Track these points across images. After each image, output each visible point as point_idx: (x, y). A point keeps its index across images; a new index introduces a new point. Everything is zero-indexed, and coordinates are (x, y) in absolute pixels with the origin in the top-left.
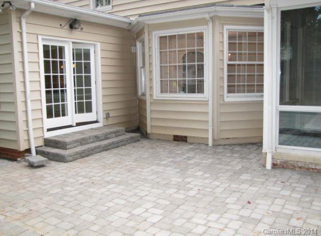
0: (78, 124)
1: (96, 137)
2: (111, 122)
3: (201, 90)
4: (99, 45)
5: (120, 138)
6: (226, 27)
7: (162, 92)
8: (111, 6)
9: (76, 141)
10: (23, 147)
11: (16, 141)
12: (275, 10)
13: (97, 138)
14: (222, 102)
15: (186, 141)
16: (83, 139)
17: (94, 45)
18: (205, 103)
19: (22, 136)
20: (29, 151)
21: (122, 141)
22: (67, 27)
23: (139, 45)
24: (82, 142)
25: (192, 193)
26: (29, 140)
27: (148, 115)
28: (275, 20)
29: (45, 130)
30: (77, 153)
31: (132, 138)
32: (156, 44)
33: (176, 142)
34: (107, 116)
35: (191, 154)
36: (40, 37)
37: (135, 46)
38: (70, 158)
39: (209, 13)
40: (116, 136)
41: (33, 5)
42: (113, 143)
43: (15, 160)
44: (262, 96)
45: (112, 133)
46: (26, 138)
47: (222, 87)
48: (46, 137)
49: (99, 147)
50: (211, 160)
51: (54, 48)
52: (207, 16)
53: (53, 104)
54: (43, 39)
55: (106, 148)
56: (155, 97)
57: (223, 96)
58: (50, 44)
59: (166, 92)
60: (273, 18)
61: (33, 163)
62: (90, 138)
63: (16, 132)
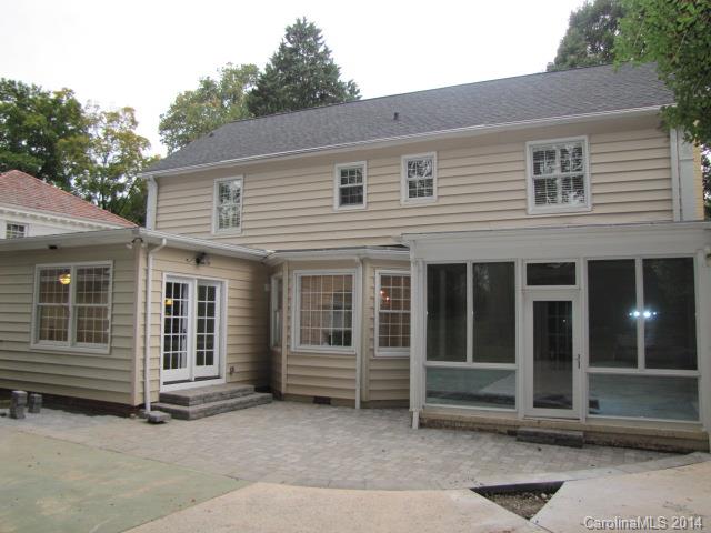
0: (197, 379)
1: (221, 394)
2: (236, 378)
3: (348, 343)
4: (227, 282)
5: (249, 397)
6: (377, 271)
7: (301, 343)
8: (240, 228)
9: (199, 397)
10: (138, 401)
11: (130, 395)
12: (421, 263)
13: (222, 396)
14: (372, 357)
15: (329, 404)
16: (207, 396)
17: (222, 283)
18: (352, 358)
19: (138, 389)
20: (143, 406)
21: (251, 401)
22: (194, 262)
23: (274, 282)
24: (205, 399)
25: (330, 445)
26: (144, 394)
27: (284, 371)
28: (421, 274)
29: (162, 383)
30: (201, 411)
31: (263, 398)
32: (296, 285)
33: (317, 405)
34: (232, 371)
35: (334, 416)
36: (165, 274)
37: (270, 283)
38: (194, 416)
39: (358, 255)
40: (244, 395)
41: (164, 242)
42: (241, 403)
43: (129, 416)
44: (409, 351)
45: (239, 391)
46: (141, 391)
47: (373, 339)
48: (161, 391)
49: (225, 406)
50: (354, 422)
51: (177, 285)
52: (356, 258)
53: (171, 352)
54: (168, 276)
55: (233, 408)
56: (293, 350)
57: (373, 350)
58: (173, 281)
59: (307, 342)
60: (419, 271)
61: (155, 418)
62: (214, 395)
63: (130, 383)
